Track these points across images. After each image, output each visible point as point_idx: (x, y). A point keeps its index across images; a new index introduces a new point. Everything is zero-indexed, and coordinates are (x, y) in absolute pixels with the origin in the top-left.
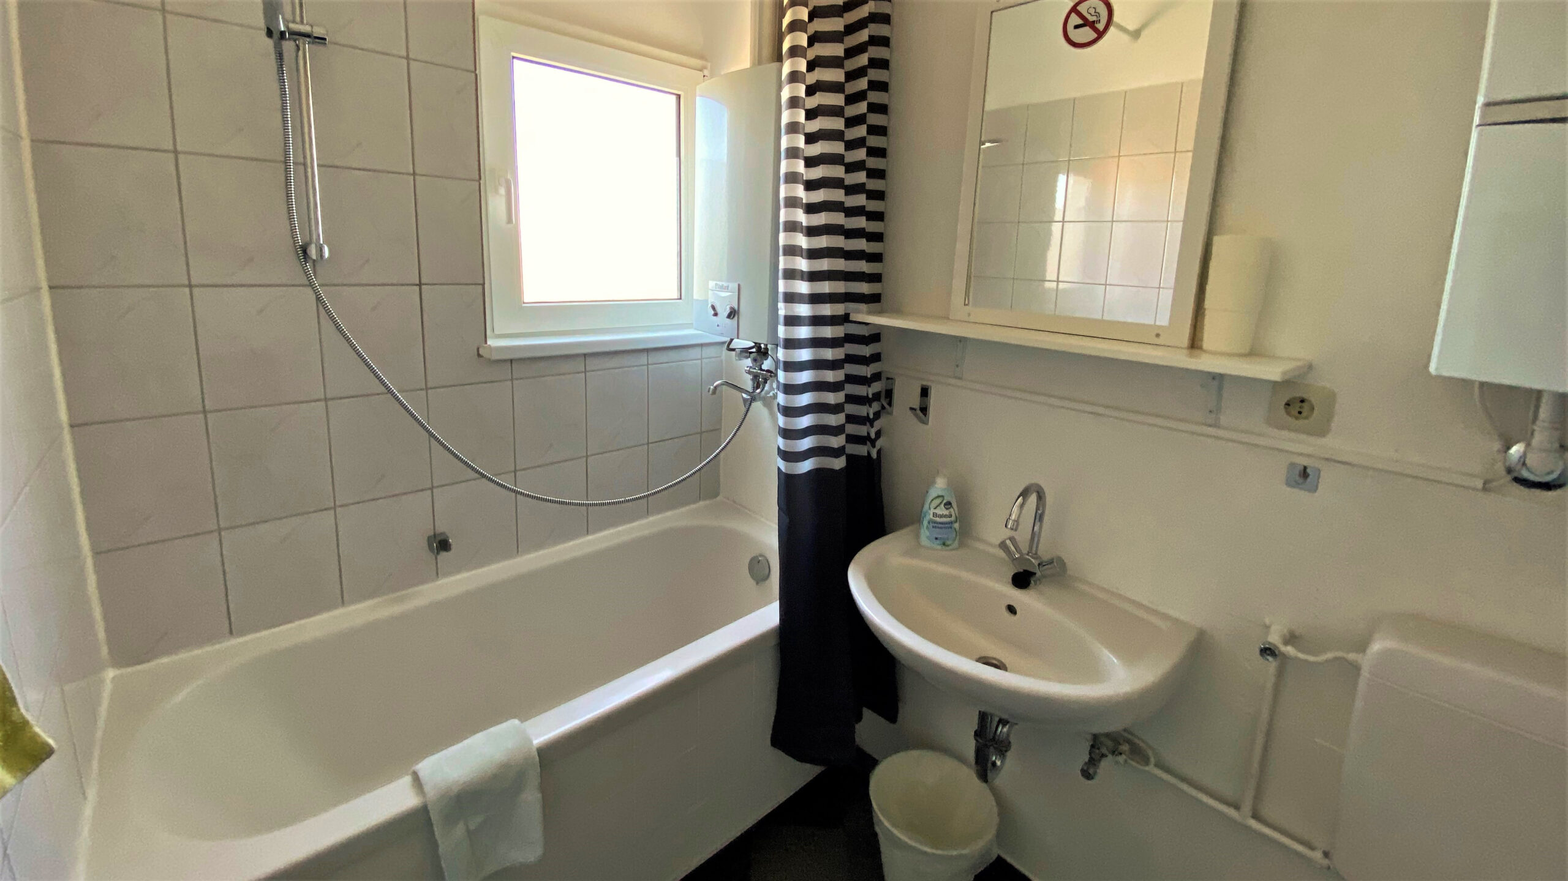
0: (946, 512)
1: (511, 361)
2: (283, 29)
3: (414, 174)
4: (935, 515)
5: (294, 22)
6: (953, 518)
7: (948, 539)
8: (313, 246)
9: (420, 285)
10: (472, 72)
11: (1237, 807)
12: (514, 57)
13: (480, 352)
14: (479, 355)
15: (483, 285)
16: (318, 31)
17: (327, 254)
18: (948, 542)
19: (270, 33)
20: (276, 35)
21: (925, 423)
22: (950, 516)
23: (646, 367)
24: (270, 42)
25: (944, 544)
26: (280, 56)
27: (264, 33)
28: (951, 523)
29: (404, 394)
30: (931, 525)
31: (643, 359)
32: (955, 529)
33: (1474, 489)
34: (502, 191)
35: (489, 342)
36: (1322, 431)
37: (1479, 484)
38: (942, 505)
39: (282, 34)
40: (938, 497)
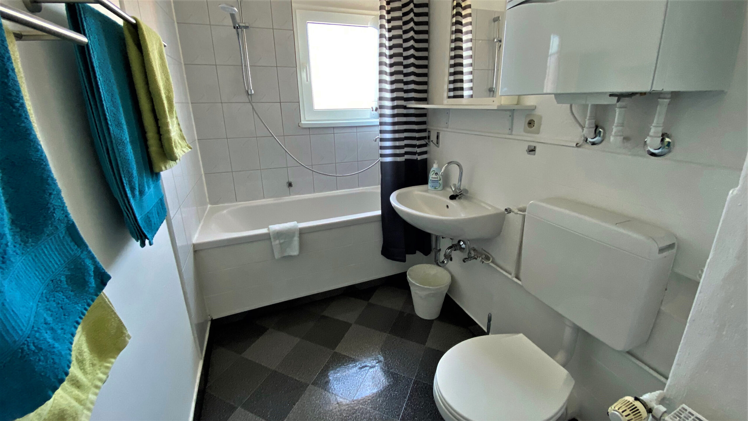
0: (436, 177)
1: (309, 128)
2: (237, 26)
3: (277, 67)
4: (432, 178)
5: (241, 23)
6: (439, 179)
7: (436, 186)
8: (249, 90)
9: (280, 103)
10: (292, 30)
11: (511, 274)
12: (308, 23)
13: (299, 125)
14: (299, 126)
15: (299, 102)
16: (247, 25)
17: (253, 92)
18: (437, 188)
19: (234, 28)
20: (236, 27)
21: (438, 147)
22: (437, 178)
23: (356, 133)
24: (235, 30)
25: (435, 188)
26: (238, 34)
27: (233, 27)
28: (438, 180)
29: (278, 137)
30: (431, 181)
31: (355, 130)
32: (440, 183)
33: (573, 147)
34: (305, 71)
35: (302, 122)
36: (538, 132)
37: (575, 145)
38: (434, 174)
39: (237, 27)
40: (433, 171)
